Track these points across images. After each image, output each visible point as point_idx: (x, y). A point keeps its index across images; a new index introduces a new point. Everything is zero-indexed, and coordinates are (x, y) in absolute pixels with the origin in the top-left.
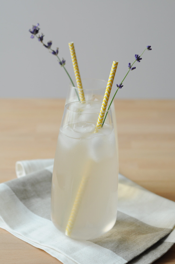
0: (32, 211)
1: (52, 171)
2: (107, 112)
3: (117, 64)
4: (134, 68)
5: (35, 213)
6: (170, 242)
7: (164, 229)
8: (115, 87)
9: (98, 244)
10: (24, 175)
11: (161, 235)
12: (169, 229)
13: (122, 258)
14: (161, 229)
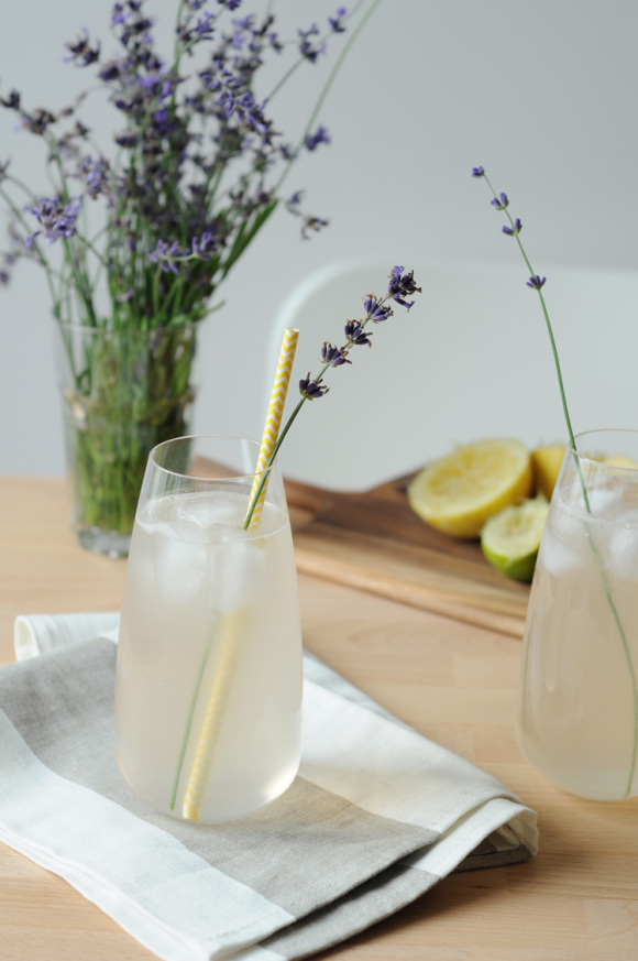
0: (47, 763)
7: (420, 828)
9: (219, 869)
10: (35, 653)
11: (407, 846)
12: (432, 832)
13: (280, 909)
14: (412, 829)
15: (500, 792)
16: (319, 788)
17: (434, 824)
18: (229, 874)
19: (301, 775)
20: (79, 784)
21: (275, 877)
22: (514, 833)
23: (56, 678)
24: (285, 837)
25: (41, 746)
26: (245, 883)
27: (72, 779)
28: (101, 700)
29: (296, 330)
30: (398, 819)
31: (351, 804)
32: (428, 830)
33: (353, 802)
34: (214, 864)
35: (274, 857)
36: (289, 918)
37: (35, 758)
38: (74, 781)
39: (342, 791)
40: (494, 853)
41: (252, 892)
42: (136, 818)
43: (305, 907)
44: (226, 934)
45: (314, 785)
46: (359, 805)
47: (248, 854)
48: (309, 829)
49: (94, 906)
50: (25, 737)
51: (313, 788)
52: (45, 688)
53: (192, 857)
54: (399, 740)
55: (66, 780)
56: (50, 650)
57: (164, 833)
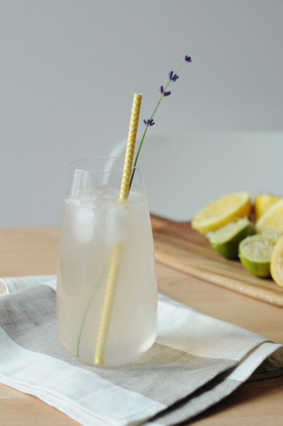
0: (19, 344)
1: (55, 287)
2: (134, 170)
4: (168, 94)
5: (24, 347)
6: (236, 380)
7: (226, 360)
8: (142, 126)
9: (120, 386)
10: (8, 293)
12: (234, 361)
13: (158, 403)
14: (222, 361)
15: (266, 340)
16: (168, 347)
17: (234, 357)
18: (127, 388)
19: (157, 342)
20: (38, 352)
21: (152, 388)
22: (276, 361)
23: (21, 304)
24: (154, 369)
25: (16, 336)
26: (136, 392)
27: (34, 351)
28: (45, 313)
29: (141, 94)
30: (213, 357)
31: (186, 353)
32: (231, 360)
33: (187, 352)
34: (117, 384)
35: (150, 380)
36: (163, 407)
37: (13, 342)
38: (35, 352)
39: (181, 348)
40: (266, 372)
41: (141, 396)
42: (72, 366)
43: (171, 401)
44: (130, 416)
45: (165, 346)
46: (191, 353)
47: (135, 379)
48: (166, 365)
49: (54, 408)
50: (7, 332)
51: (164, 347)
52: (15, 308)
53: (106, 382)
54: (206, 322)
55: (31, 352)
56: (15, 292)
57: (88, 371)
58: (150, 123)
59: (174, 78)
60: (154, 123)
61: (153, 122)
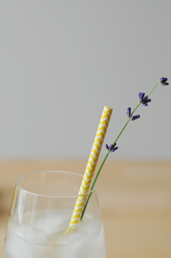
2: (91, 194)
3: (110, 111)
4: (137, 117)
58: (113, 148)
59: (145, 101)
60: (117, 148)
61: (115, 147)
